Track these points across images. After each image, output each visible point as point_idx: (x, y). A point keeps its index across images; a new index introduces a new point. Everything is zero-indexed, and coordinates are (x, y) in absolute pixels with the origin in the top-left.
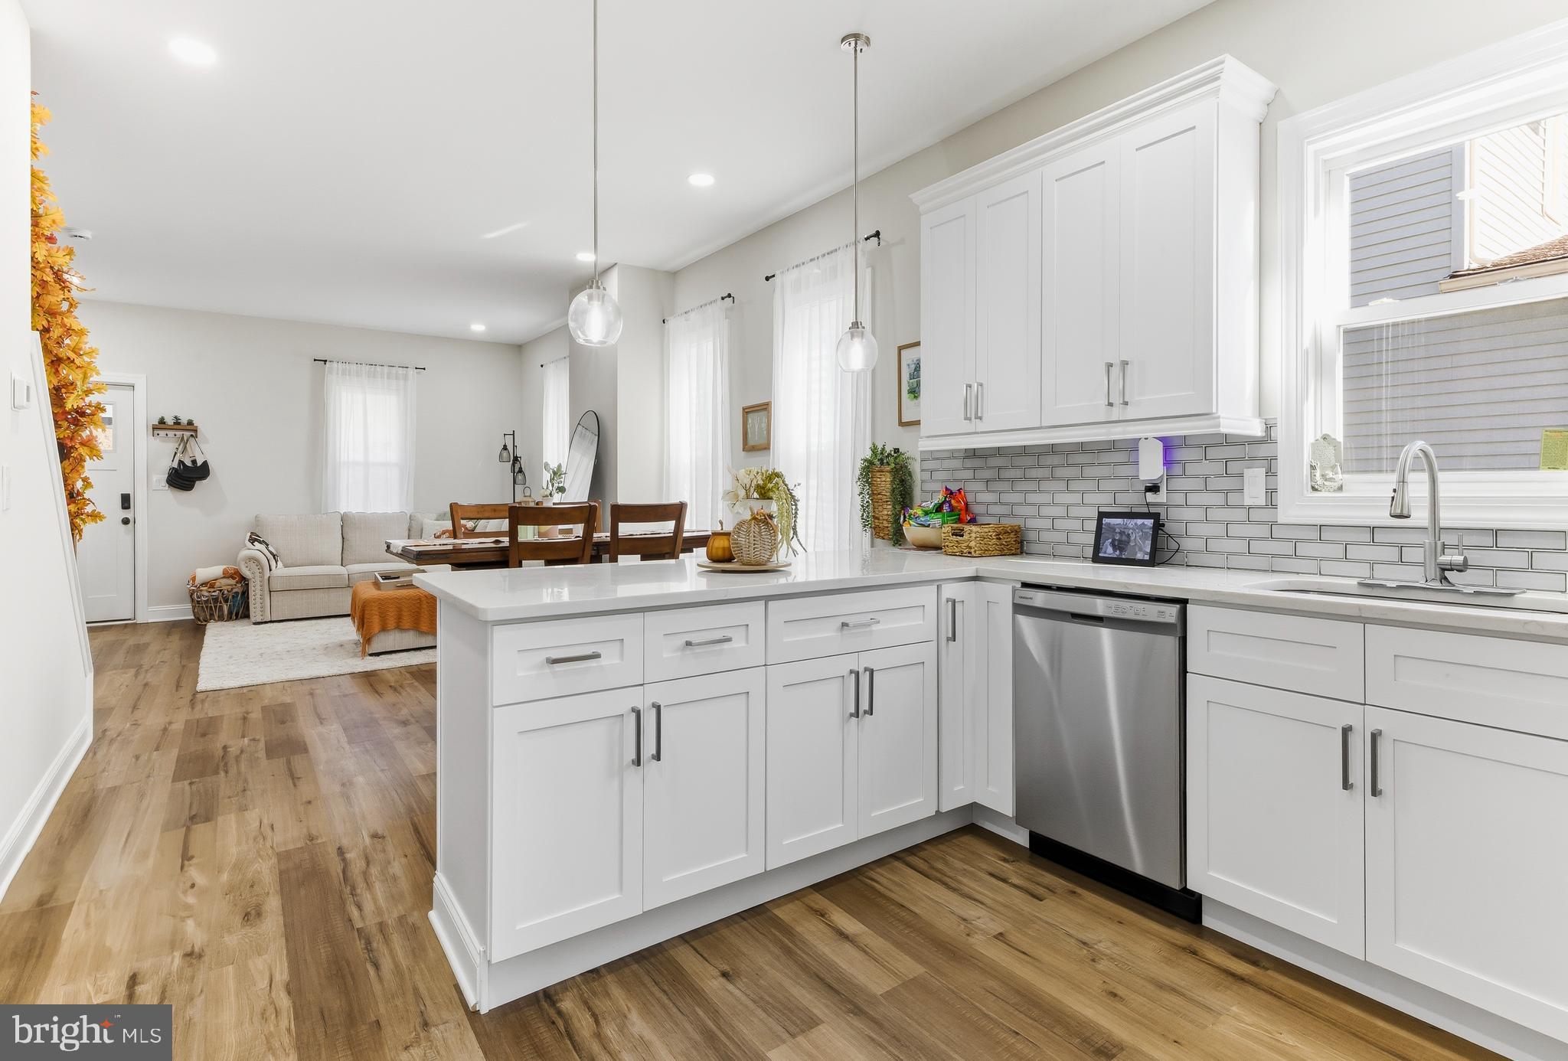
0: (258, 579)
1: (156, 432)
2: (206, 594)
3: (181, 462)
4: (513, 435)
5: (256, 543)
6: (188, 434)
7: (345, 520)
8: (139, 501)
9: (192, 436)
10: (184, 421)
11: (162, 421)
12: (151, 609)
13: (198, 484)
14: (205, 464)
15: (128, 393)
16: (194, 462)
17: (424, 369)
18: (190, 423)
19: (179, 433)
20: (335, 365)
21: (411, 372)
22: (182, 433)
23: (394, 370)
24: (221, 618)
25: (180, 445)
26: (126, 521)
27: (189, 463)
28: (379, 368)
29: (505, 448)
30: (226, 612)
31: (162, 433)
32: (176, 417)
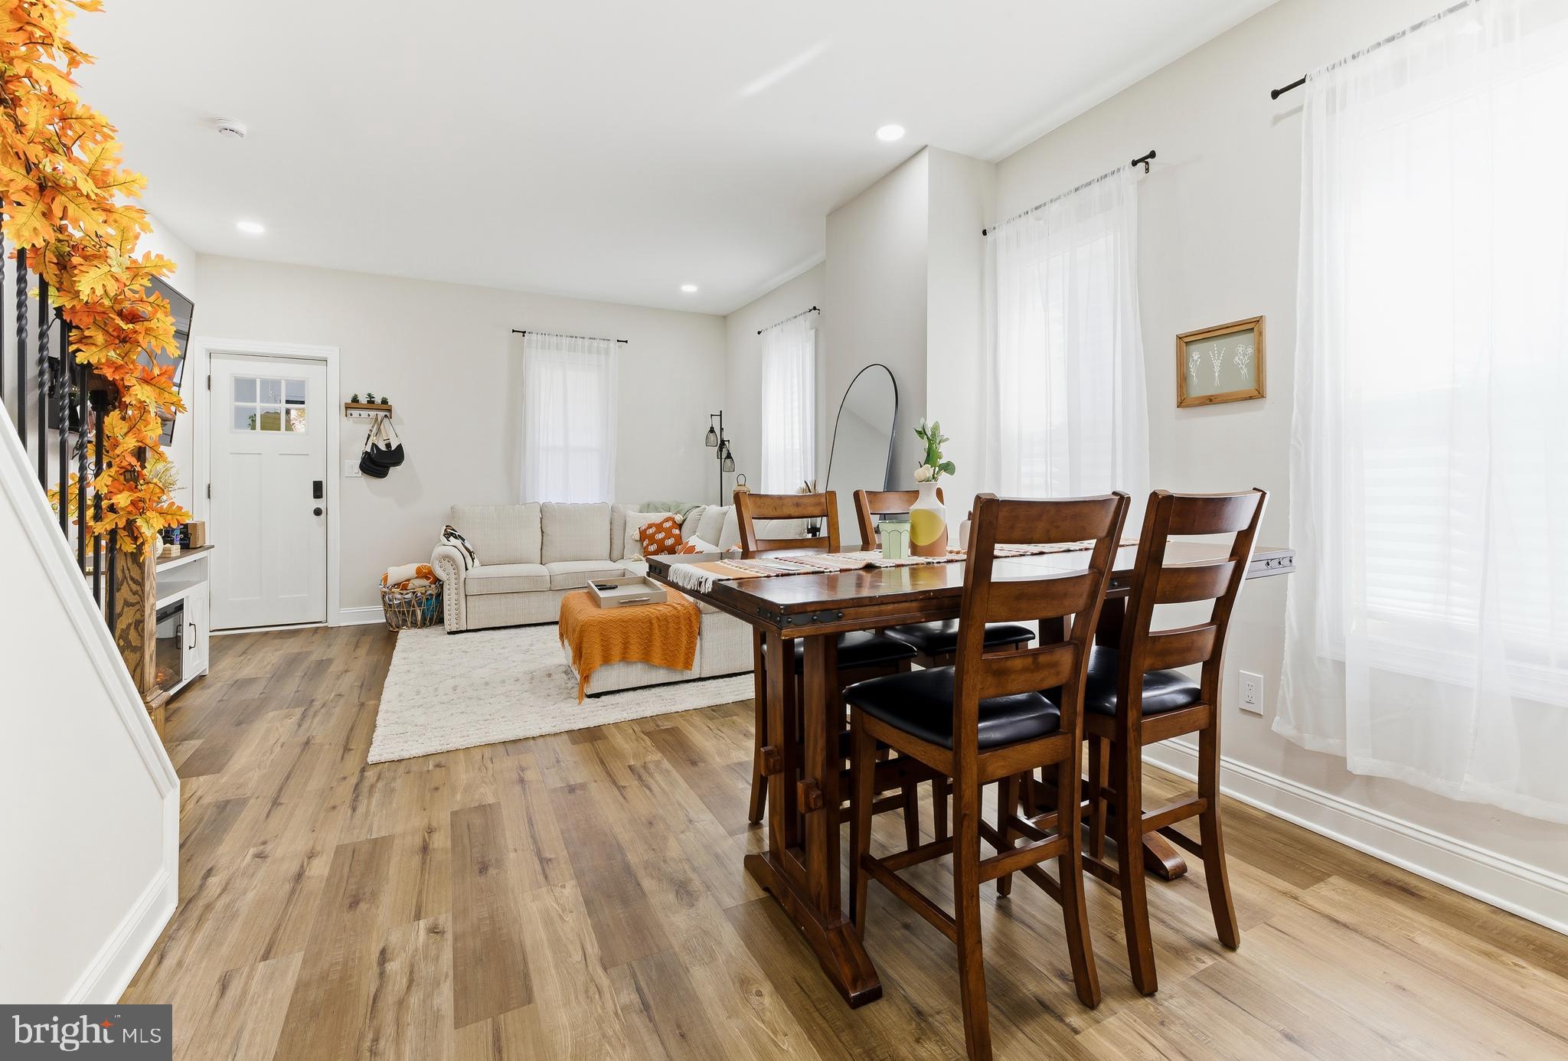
0: (453, 581)
1: (349, 412)
2: (399, 596)
3: (374, 445)
4: (721, 415)
5: (451, 538)
6: (382, 414)
7: (544, 512)
8: (331, 490)
9: (386, 416)
10: (378, 400)
11: (355, 400)
12: (344, 610)
13: (393, 471)
14: (400, 447)
15: (321, 368)
16: (388, 446)
17: (626, 342)
18: (384, 401)
19: (373, 413)
20: (534, 336)
21: (613, 345)
22: (376, 413)
23: (595, 343)
24: (414, 625)
25: (373, 427)
26: (318, 512)
27: (383, 448)
28: (580, 341)
29: (712, 430)
30: (419, 617)
31: (355, 413)
32: (369, 395)
